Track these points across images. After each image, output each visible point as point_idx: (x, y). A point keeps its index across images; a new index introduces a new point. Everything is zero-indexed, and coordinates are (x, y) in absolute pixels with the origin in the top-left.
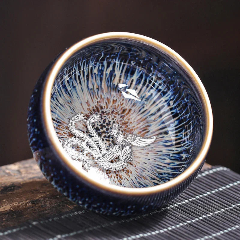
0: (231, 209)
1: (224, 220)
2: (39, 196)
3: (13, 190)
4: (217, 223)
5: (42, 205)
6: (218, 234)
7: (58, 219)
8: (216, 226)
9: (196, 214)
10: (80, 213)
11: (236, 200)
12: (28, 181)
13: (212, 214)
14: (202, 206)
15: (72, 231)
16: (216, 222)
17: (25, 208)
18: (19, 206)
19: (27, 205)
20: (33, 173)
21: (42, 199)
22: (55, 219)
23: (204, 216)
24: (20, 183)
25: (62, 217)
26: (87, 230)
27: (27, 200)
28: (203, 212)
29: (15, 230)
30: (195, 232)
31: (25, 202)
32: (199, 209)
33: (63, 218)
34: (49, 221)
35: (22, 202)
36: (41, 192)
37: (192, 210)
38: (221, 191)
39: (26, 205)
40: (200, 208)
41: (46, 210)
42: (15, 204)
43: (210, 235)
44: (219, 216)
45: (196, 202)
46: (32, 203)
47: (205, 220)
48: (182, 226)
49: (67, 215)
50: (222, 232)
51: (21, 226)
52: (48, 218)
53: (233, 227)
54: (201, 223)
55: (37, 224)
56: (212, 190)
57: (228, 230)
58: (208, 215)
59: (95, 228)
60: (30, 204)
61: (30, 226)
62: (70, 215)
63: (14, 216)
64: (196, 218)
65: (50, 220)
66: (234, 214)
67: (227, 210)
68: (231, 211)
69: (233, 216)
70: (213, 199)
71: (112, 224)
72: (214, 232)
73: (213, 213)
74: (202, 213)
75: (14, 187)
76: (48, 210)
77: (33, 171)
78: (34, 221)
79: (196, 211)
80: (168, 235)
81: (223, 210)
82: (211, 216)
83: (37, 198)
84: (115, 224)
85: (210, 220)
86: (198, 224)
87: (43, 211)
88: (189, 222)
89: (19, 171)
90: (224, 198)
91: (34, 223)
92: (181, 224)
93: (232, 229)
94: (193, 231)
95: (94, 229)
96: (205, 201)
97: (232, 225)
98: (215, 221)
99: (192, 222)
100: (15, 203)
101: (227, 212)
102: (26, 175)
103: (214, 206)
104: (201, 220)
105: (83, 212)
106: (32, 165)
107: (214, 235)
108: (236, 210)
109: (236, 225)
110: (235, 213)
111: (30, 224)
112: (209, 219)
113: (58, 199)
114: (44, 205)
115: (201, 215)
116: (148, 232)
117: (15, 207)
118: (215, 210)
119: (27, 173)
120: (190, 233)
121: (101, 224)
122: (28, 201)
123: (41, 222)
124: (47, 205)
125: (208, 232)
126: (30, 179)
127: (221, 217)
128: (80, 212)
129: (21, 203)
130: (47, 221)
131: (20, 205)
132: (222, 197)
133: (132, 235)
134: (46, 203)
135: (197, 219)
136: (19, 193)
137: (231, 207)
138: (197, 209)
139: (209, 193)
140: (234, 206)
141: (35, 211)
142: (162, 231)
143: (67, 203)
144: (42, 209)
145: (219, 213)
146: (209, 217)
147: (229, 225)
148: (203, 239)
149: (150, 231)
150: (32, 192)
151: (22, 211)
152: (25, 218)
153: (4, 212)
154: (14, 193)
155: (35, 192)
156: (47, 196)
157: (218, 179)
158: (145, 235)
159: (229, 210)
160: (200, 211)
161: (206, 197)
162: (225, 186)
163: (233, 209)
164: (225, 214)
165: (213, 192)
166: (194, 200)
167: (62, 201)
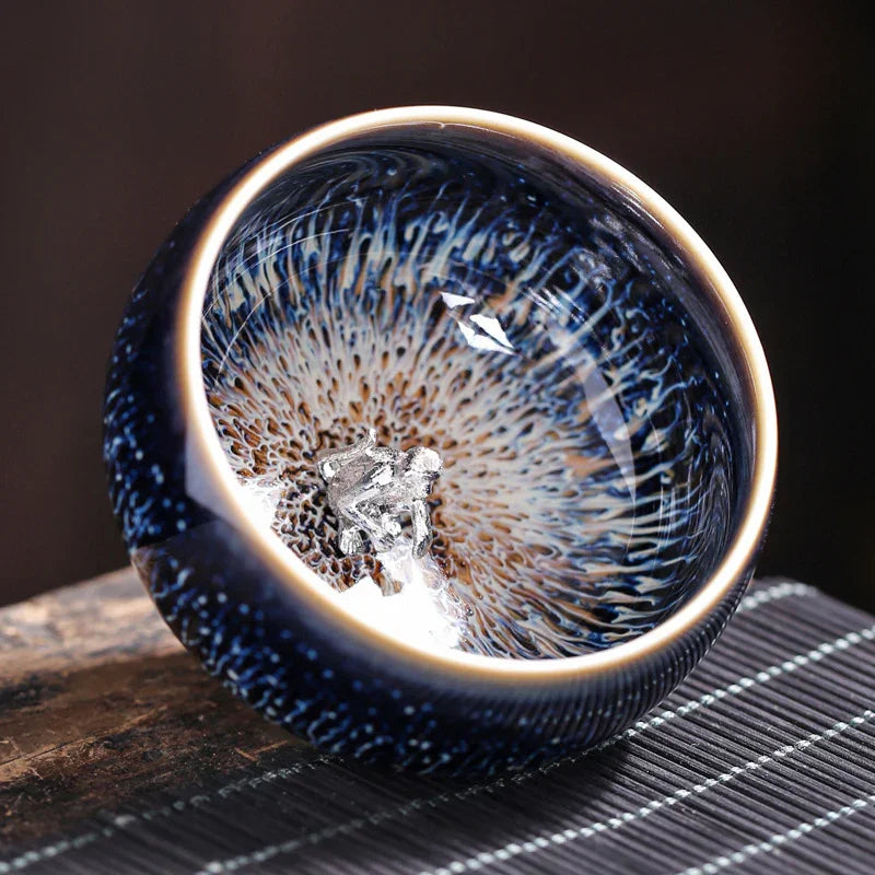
0: (833, 740)
1: (811, 780)
2: (131, 720)
3: (35, 701)
4: (787, 794)
5: (145, 753)
6: (794, 834)
7: (208, 799)
8: (781, 804)
9: (706, 762)
10: (284, 776)
11: (849, 706)
12: (87, 663)
13: (764, 759)
14: (727, 731)
15: (261, 845)
16: (781, 791)
17: (84, 767)
18: (59, 762)
19: (91, 753)
20: (103, 635)
21: (144, 729)
22: (195, 800)
23: (737, 770)
24: (57, 674)
25: (221, 792)
26: (314, 838)
27: (89, 734)
28: (733, 752)
29: (51, 851)
30: (709, 831)
31: (82, 743)
32: (717, 745)
33: (224, 795)
34: (174, 810)
35: (71, 742)
36: (137, 706)
37: (692, 748)
38: (792, 674)
39: (86, 754)
40: (721, 740)
41: (159, 770)
42: (47, 753)
43: (766, 839)
44: (791, 766)
45: (704, 716)
46: (106, 746)
47: (741, 785)
48: (658, 812)
49: (236, 784)
50: (807, 828)
51: (72, 836)
52: (169, 800)
53: (846, 805)
54: (726, 796)
55: (131, 824)
56: (758, 671)
57: (828, 819)
58: (752, 765)
59: (343, 828)
60: (102, 752)
61: (108, 833)
62: (250, 783)
63: (46, 797)
64: (710, 776)
65: (179, 805)
66: (844, 758)
67: (817, 744)
68: (834, 747)
69: (843, 763)
70: (766, 704)
71: (404, 812)
72: (780, 827)
73: (768, 755)
74: (729, 757)
75: (38, 688)
76: (168, 768)
77: (101, 627)
78: (121, 811)
79: (707, 750)
80: (612, 845)
81: (805, 744)
82: (763, 767)
83: (125, 727)
84: (415, 809)
85: (759, 781)
86: (718, 798)
87: (150, 775)
88: (683, 793)
89: (51, 629)
90: (805, 697)
91: (121, 821)
92: (656, 804)
93: (844, 814)
94: (701, 826)
95: (340, 834)
96: (738, 713)
97: (841, 797)
98: (777, 785)
99: (694, 793)
100: (45, 749)
101: (818, 751)
102: (78, 641)
103: (769, 727)
104: (728, 784)
105: (297, 771)
106: (99, 603)
107: (779, 839)
108: (852, 743)
109: (857, 798)
110: (847, 752)
111: (106, 824)
112: (754, 778)
113: (200, 726)
114: (151, 753)
115: (724, 764)
116: (538, 835)
117: (48, 764)
118: (776, 743)
119: (81, 632)
120: (692, 835)
121: (366, 813)
122: (91, 740)
123: (146, 816)
124: (165, 753)
125: (758, 828)
126: (95, 654)
127: (801, 771)
128: (283, 771)
129: (69, 747)
130: (166, 811)
131: (64, 754)
132: (795, 693)
133: (482, 851)
134: (159, 743)
135: (712, 782)
136: (58, 711)
137: (831, 733)
138: (711, 743)
139: (748, 683)
140: (843, 726)
141: (122, 777)
142: (587, 832)
143: (236, 743)
144: (145, 768)
145: (789, 755)
146: (755, 773)
147: (829, 801)
148: (739, 857)
149: (546, 833)
150: (105, 704)
151: (73, 778)
152: (87, 803)
153: (7, 784)
154: (38, 712)
155: (114, 704)
156: (162, 718)
157: (778, 627)
158: (529, 847)
159: (826, 743)
160: (722, 751)
161: (738, 696)
162: (804, 655)
163: (842, 739)
164: (810, 759)
165: (763, 677)
166: (696, 712)
167: (217, 735)
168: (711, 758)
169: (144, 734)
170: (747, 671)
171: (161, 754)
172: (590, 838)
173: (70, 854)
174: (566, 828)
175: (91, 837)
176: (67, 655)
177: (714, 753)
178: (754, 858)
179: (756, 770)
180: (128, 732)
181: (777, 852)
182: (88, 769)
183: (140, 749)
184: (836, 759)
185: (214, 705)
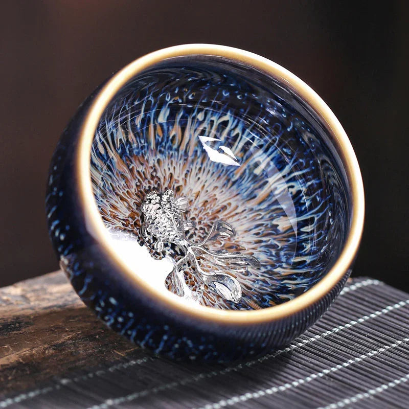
0: (395, 348)
1: (386, 366)
2: (65, 337)
3: (18, 329)
4: (375, 372)
5: (72, 352)
6: (379, 390)
7: (104, 372)
8: (372, 376)
9: (336, 358)
10: (139, 363)
11: (402, 333)
12: (42, 312)
13: (363, 357)
14: (346, 344)
15: (131, 393)
16: (372, 371)
17: (43, 358)
18: (32, 355)
19: (47, 352)
20: (49, 300)
21: (71, 342)
22: (98, 373)
23: (351, 361)
24: (28, 317)
25: (110, 369)
26: (155, 390)
27: (45, 343)
28: (349, 354)
29: (32, 394)
30: (339, 388)
31: (42, 347)
32: (341, 350)
33: (112, 371)
34: (89, 378)
35: (37, 347)
36: (67, 331)
37: (330, 352)
38: (374, 319)
39: (44, 352)
40: (343, 348)
41: (79, 360)
42: (26, 352)
43: (366, 392)
44: (376, 360)
45: (334, 337)
46: (53, 349)
47: (353, 368)
48: (315, 380)
49: (117, 366)
50: (385, 387)
51: (41, 388)
52: (86, 373)
53: (402, 377)
54: (347, 373)
55: (69, 383)
56: (359, 318)
57: (395, 383)
58: (358, 359)
59: (168, 386)
60: (51, 351)
61: (58, 387)
62: (124, 366)
63: (26, 371)
64: (338, 364)
65: (91, 375)
66: (401, 356)
67: (388, 350)
68: (396, 351)
69: (401, 358)
70: (363, 332)
71: (196, 379)
72: (373, 387)
73: (365, 355)
74: (347, 356)
75: (20, 323)
76: (83, 359)
77: (48, 296)
78: (64, 377)
79: (336, 352)
80: (294, 394)
81: (382, 350)
82: (363, 360)
83: (62, 340)
84: (201, 378)
85: (362, 366)
86: (343, 374)
87: (75, 362)
88: (326, 371)
89: (24, 297)
90: (381, 329)
91: (64, 381)
92: (314, 376)
93: (402, 381)
94: (336, 386)
95: (167, 388)
96: (350, 336)
97: (400, 373)
98: (370, 368)
99: (331, 371)
100: (25, 350)
101: (389, 353)
102: (37, 303)
103: (365, 343)
104: (347, 368)
105: (145, 361)
106: (45, 286)
107: (372, 392)
108: (405, 350)
110: (402, 354)
111: (56, 382)
112: (359, 365)
113: (98, 340)
114: (75, 352)
115: (345, 359)
116: (260, 390)
117: (26, 356)
118: (368, 349)
119: (38, 299)
120: (331, 390)
121: (179, 380)
122: (46, 346)
124: (81, 352)
125: (362, 387)
126: (46, 308)
127: (381, 362)
128: (139, 360)
129: (36, 349)
130: (85, 378)
131: (34, 352)
132: (376, 328)
133: (234, 396)
134: (78, 348)
135: (340, 367)
136: (30, 333)
137: (394, 345)
138: (339, 349)
139: (354, 323)
140: (400, 342)
141: (62, 363)
142: (282, 388)
143: (114, 348)
144: (72, 359)
145: (375, 355)
146: (360, 363)
147: (395, 375)
148: (354, 400)
149: (263, 389)
150: (51, 330)
151: (39, 363)
152: (46, 374)
153: (8, 365)
154: (20, 333)
155: (56, 330)
156: (79, 337)
157: (367, 299)
158: (256, 395)
159: (392, 350)
160: (343, 353)
161: (349, 329)
162: (380, 311)
163: (399, 348)
164: (385, 357)
165: (361, 320)
166: (330, 335)
167: (105, 345)
168: (338, 356)
169: (71, 344)
170: (353, 318)
171: (79, 353)
172: (284, 391)
173: (40, 396)
174: (272, 387)
175: (50, 389)
176: (32, 308)
177: (339, 354)
178: (361, 400)
179: (360, 361)
180: (64, 343)
181: (372, 398)
182: (45, 359)
183: (69, 350)
184: (397, 357)
185: (103, 331)
